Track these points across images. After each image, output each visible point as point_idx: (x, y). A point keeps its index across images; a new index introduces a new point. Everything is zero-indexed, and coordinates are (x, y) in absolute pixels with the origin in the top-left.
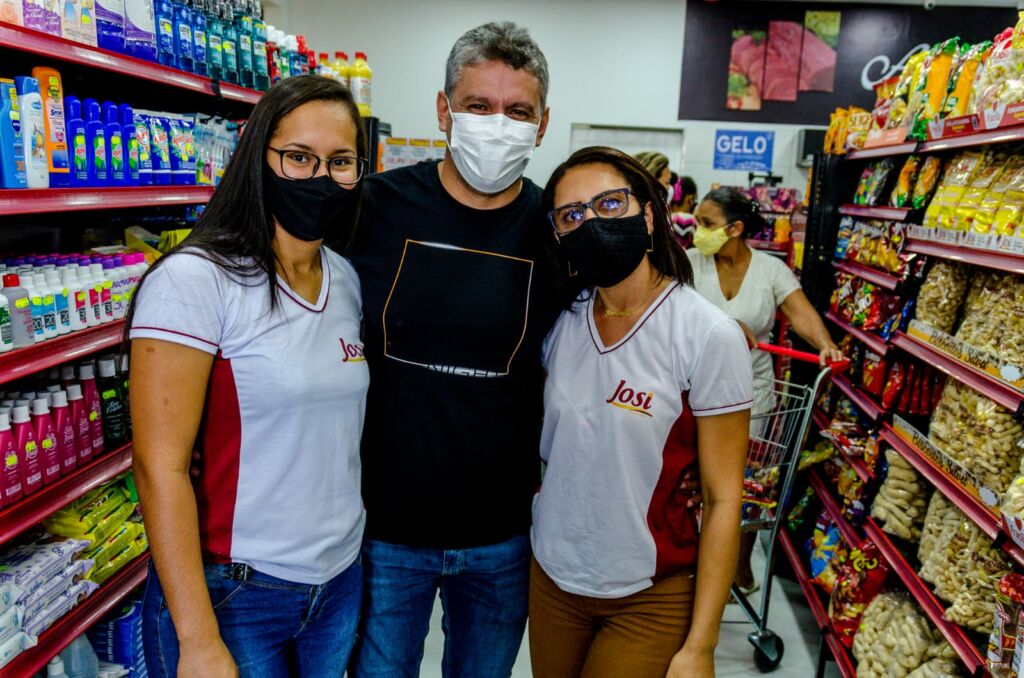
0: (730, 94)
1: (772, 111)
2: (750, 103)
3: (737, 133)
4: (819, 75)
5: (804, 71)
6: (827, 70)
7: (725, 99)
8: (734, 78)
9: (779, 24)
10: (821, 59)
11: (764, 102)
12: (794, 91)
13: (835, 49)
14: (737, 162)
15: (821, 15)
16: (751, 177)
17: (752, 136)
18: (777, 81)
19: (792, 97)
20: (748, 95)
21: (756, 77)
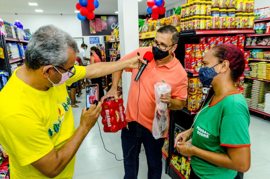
0: (91, 31)
1: (98, 33)
2: (94, 32)
3: (93, 38)
4: (104, 27)
5: (102, 26)
6: (106, 26)
7: (90, 32)
8: (91, 28)
9: (97, 18)
10: (105, 24)
11: (96, 32)
12: (101, 30)
13: (106, 22)
14: (94, 42)
15: (103, 17)
16: (97, 45)
17: (95, 38)
18: (98, 28)
19: (101, 31)
20: (94, 31)
21: (95, 28)
